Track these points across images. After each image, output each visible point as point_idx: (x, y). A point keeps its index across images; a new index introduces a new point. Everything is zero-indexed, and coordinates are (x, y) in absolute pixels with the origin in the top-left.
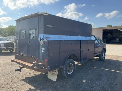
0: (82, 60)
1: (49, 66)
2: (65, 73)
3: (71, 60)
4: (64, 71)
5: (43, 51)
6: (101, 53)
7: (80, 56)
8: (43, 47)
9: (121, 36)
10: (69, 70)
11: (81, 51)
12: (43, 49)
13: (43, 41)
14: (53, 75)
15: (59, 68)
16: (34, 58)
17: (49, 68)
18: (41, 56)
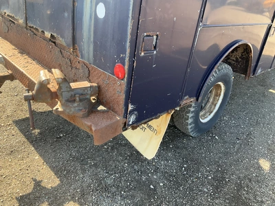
0: (259, 71)
3: (226, 67)
4: (191, 115)
11: (272, 31)
14: (142, 128)
15: (178, 109)
16: (55, 43)
17: (132, 112)
18: (89, 38)
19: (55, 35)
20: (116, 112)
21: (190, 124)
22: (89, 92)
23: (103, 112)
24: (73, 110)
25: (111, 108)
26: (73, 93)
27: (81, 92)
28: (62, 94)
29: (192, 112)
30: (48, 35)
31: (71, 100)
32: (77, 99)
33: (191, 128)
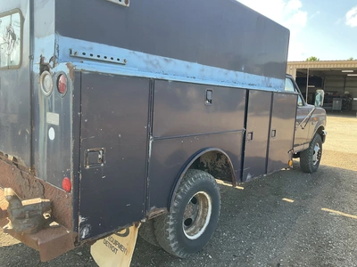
0: (249, 177)
1: (81, 220)
2: (171, 237)
3: (203, 175)
4: (170, 230)
5: (52, 134)
6: (310, 145)
7: (240, 159)
8: (51, 111)
9: (346, 92)
10: (192, 217)
11: (248, 137)
12: (53, 118)
13: (53, 76)
14: (115, 250)
15: (144, 221)
16: (17, 165)
17: (83, 225)
18: (44, 158)
19: (17, 157)
20: (66, 226)
21: (173, 242)
22: (41, 208)
23: (54, 227)
24: (22, 227)
25: (62, 223)
26: (23, 210)
27: (32, 208)
28: (12, 212)
29: (172, 226)
30: (11, 158)
31: (21, 217)
32: (27, 215)
33: (175, 246)
